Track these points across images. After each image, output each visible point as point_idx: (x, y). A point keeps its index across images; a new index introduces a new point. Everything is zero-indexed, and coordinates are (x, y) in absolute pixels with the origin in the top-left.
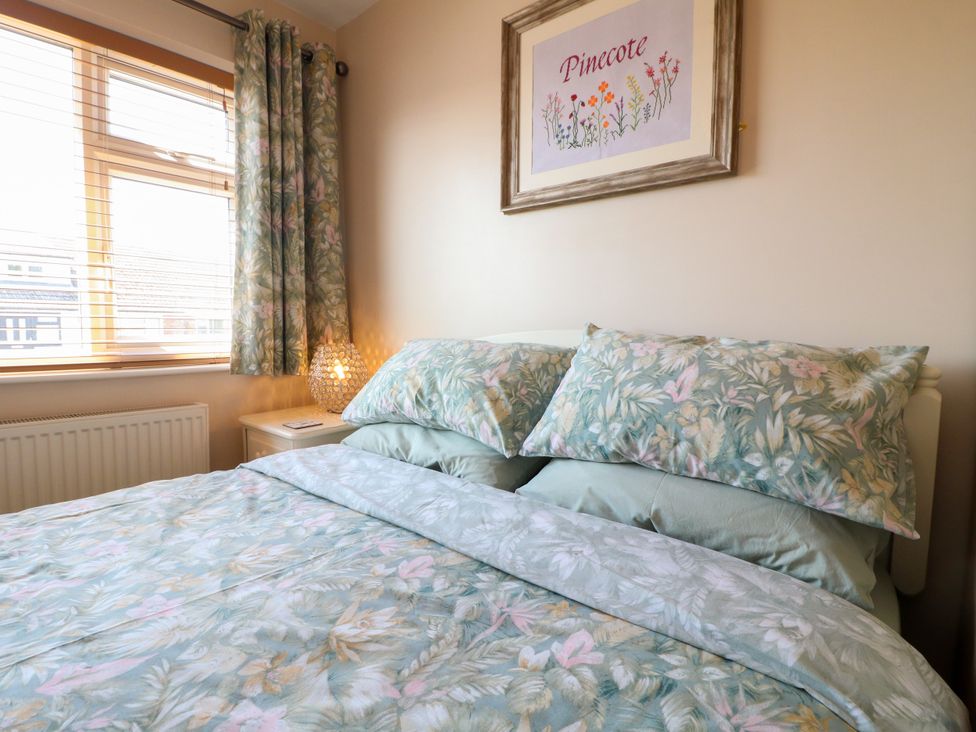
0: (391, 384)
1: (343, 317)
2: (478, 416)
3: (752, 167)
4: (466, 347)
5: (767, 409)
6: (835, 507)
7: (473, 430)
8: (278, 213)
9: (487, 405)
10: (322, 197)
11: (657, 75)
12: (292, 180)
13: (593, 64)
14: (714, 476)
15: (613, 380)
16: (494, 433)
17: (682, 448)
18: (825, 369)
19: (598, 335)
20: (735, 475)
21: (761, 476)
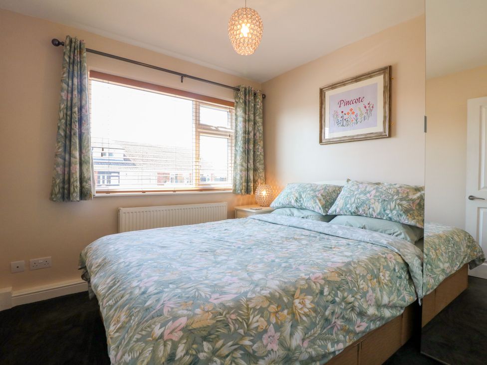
0: (287, 196)
1: (264, 176)
2: (315, 204)
3: (395, 135)
4: (310, 185)
5: (392, 200)
6: (406, 222)
7: (313, 208)
8: (247, 144)
9: (317, 201)
10: (258, 138)
11: (367, 108)
12: (251, 134)
13: (348, 103)
14: (379, 217)
15: (354, 194)
16: (320, 209)
17: (371, 210)
18: (408, 191)
19: (350, 182)
20: (384, 216)
21: (390, 216)
